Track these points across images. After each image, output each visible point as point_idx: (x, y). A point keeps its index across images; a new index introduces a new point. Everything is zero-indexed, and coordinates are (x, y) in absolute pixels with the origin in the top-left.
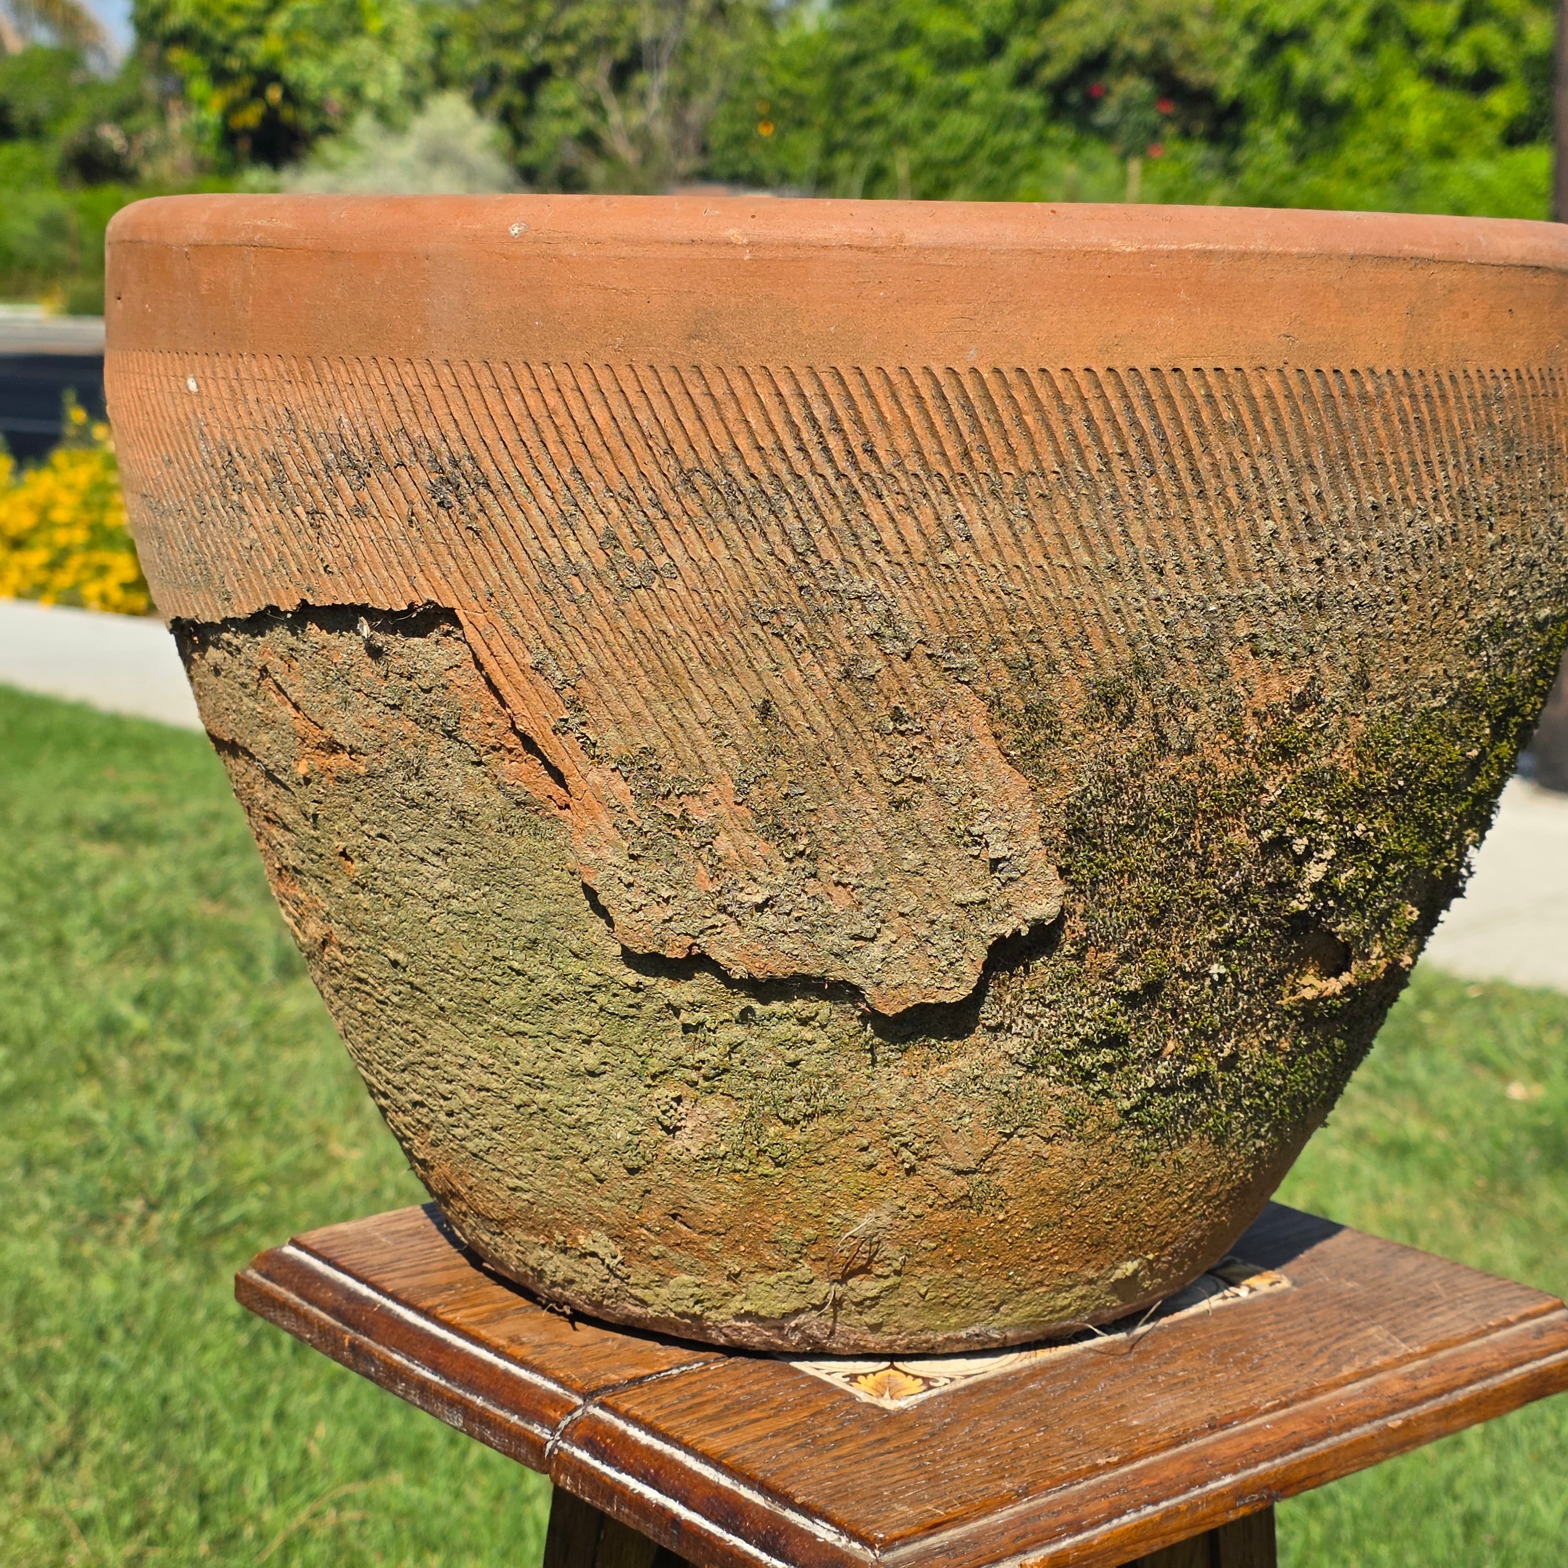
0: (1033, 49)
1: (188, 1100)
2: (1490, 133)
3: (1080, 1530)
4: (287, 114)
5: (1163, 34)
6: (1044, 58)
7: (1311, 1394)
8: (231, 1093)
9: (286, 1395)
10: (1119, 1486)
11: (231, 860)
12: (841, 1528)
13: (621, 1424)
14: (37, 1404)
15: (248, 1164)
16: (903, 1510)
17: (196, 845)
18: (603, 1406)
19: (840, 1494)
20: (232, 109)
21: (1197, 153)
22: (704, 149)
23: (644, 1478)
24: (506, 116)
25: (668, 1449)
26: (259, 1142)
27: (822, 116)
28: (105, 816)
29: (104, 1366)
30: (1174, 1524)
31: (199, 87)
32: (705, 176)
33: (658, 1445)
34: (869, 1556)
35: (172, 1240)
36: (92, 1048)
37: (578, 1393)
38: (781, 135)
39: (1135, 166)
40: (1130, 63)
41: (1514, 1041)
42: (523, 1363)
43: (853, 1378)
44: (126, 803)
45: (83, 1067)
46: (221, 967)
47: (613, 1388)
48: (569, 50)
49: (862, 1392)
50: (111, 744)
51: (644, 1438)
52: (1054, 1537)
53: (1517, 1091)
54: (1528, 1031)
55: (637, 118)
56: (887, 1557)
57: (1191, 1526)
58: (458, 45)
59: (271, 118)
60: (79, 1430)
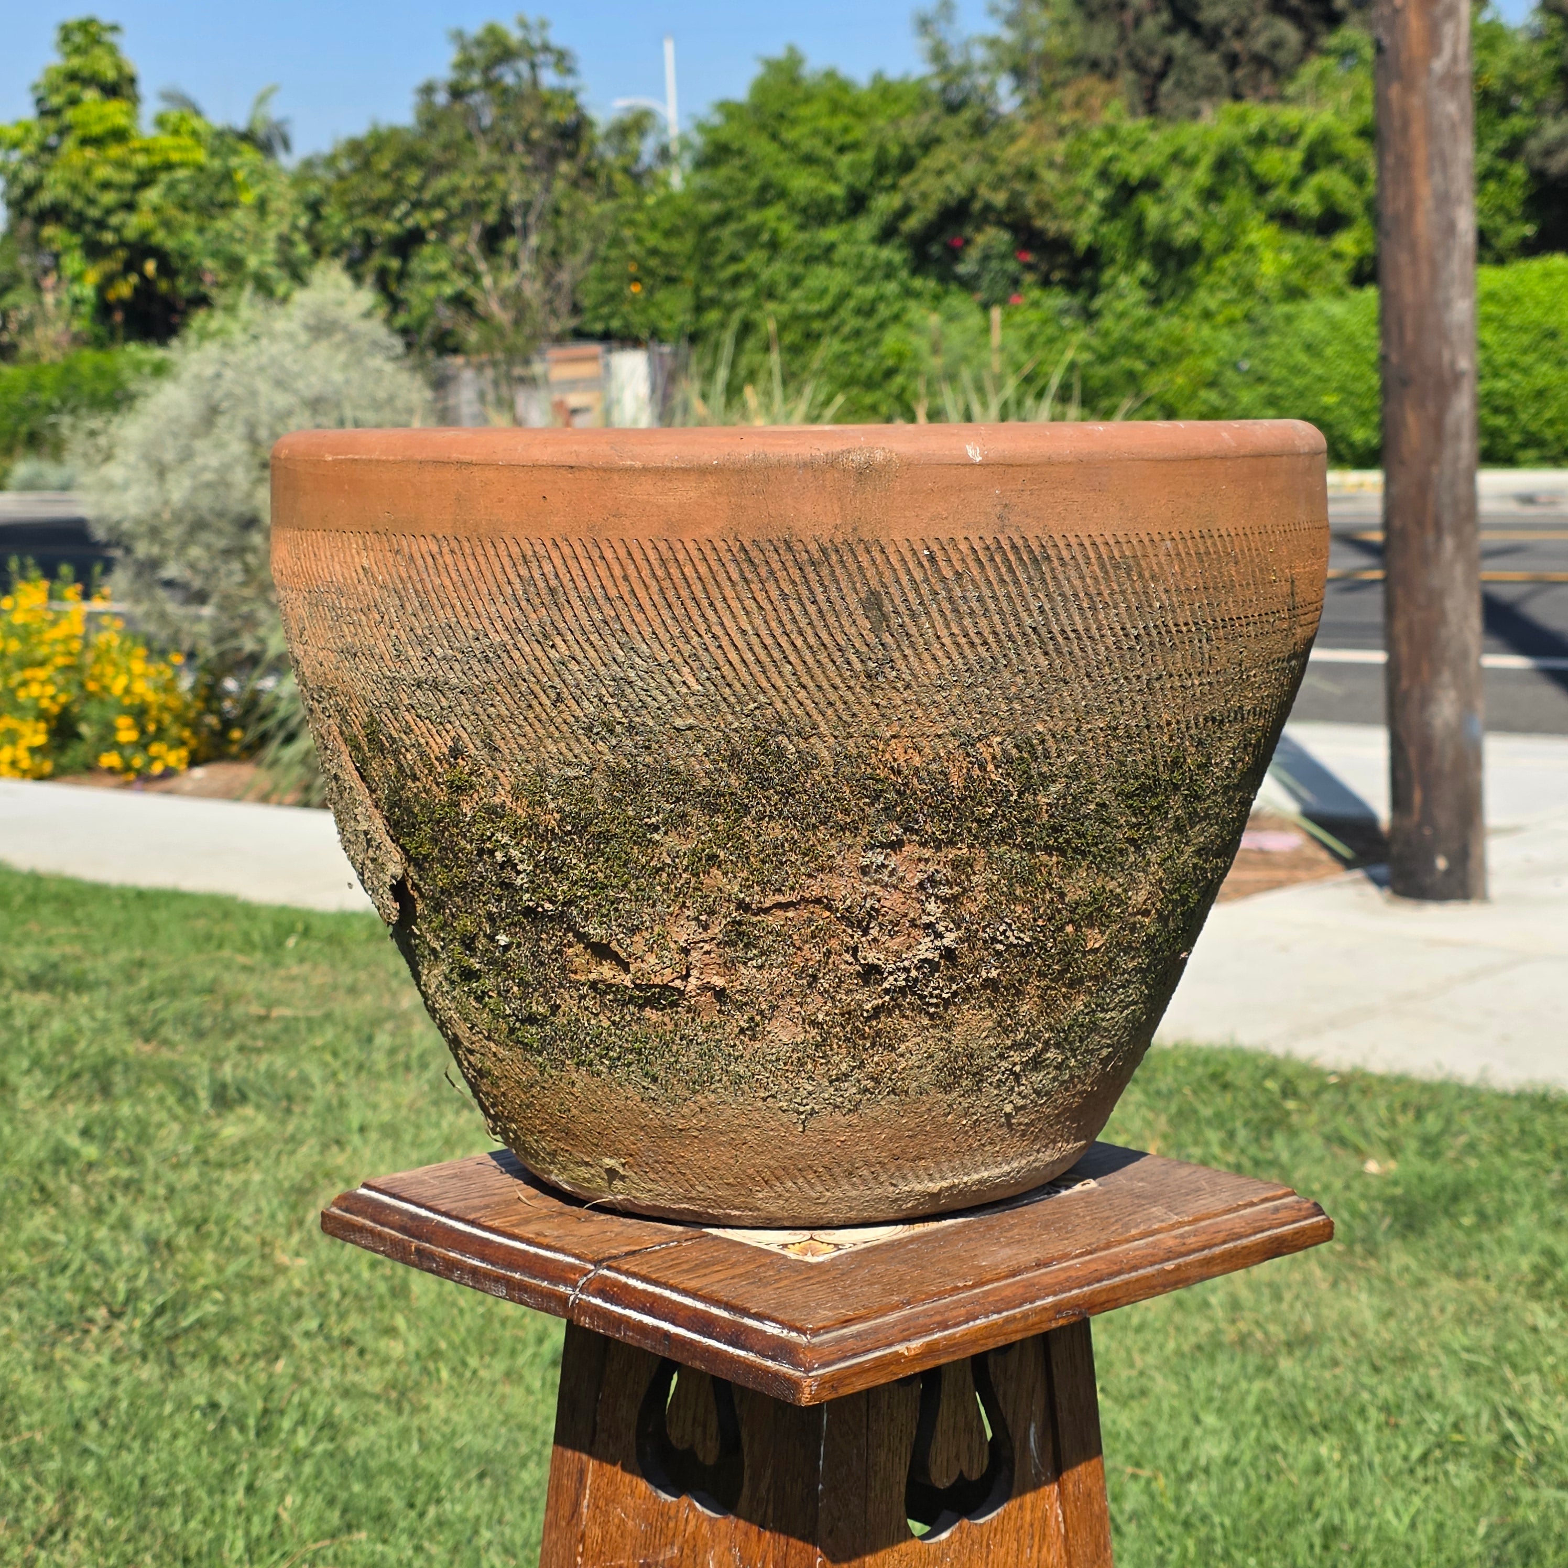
0: (895, 201)
1: (141, 1220)
2: (1339, 272)
3: (946, 1328)
4: (163, 286)
5: (1019, 186)
6: (906, 211)
7: (1108, 1246)
8: (179, 1212)
9: (255, 1471)
10: (972, 1301)
11: (160, 1003)
12: (782, 1324)
13: (623, 1279)
14: (26, 1489)
15: (201, 1274)
16: (824, 1313)
17: (124, 990)
18: (609, 1268)
19: (780, 1306)
20: (107, 282)
21: (1058, 300)
22: (576, 309)
23: (643, 1310)
24: (383, 281)
25: (658, 1290)
26: (209, 1256)
27: (690, 274)
28: (35, 967)
29: (86, 1453)
30: (1012, 1327)
31: (73, 262)
32: (580, 335)
33: (651, 1288)
34: (803, 1340)
35: (136, 1342)
36: (45, 1178)
37: (590, 1261)
38: (651, 291)
39: (996, 313)
40: (988, 214)
41: (1370, 1123)
42: (548, 1248)
43: (785, 1246)
44: (54, 954)
45: (37, 1195)
46: (161, 1100)
47: (615, 1257)
48: (438, 215)
49: (791, 1254)
50: (33, 900)
51: (640, 1285)
52: (930, 1331)
53: (1372, 1167)
54: (1383, 1113)
55: (508, 281)
56: (815, 1340)
57: (1025, 1330)
58: (333, 212)
59: (145, 288)
60: (67, 1512)
